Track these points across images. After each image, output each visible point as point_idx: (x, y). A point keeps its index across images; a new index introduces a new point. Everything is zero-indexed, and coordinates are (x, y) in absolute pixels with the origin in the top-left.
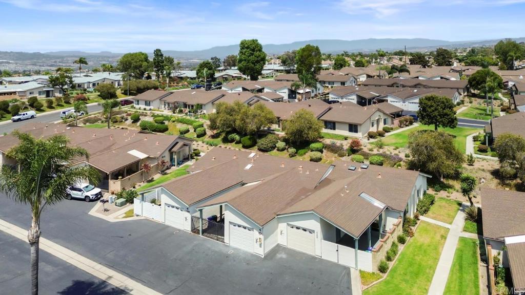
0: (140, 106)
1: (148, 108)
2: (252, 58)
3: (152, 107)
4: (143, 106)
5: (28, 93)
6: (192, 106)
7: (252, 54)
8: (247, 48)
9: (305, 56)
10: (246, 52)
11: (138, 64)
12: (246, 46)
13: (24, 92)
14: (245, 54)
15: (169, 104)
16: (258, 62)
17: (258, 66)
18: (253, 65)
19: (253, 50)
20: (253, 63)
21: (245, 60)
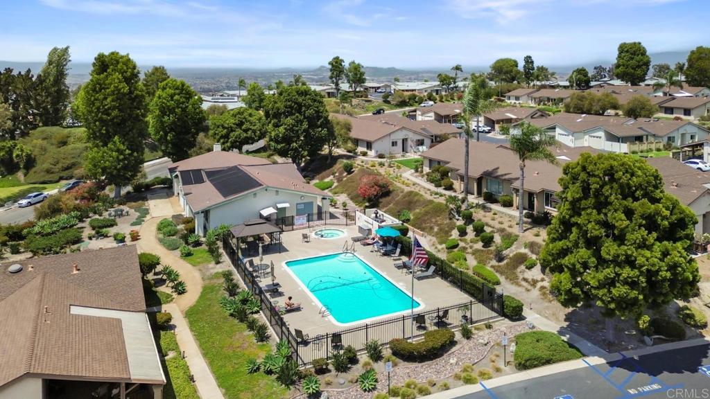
0: (511, 101)
1: (517, 102)
2: (633, 62)
3: (521, 102)
4: (513, 101)
5: (424, 91)
6: (555, 100)
7: (632, 59)
8: (627, 51)
9: (694, 58)
10: (624, 56)
11: (510, 68)
12: (626, 50)
13: (422, 90)
14: (623, 59)
15: (535, 99)
16: (639, 67)
17: (639, 72)
18: (633, 71)
19: (634, 54)
20: (633, 68)
21: (623, 65)
